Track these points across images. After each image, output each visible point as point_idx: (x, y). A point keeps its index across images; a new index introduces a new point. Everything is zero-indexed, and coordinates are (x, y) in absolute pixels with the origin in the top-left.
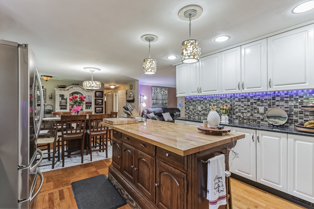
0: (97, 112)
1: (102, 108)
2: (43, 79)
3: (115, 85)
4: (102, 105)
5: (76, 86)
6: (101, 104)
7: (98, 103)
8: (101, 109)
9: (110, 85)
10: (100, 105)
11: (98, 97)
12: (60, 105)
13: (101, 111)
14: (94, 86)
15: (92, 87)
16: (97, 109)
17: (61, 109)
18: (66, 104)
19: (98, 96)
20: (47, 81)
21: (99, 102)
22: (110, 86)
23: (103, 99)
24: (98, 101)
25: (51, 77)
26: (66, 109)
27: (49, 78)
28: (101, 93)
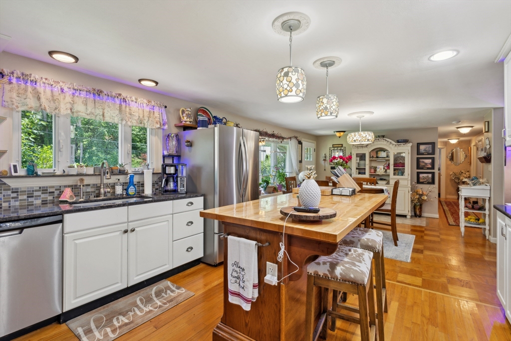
0: (421, 180)
1: (433, 174)
2: (336, 135)
3: (472, 127)
4: (433, 168)
5: (378, 139)
6: (430, 166)
7: (423, 164)
8: (430, 175)
9: (457, 128)
10: (428, 168)
11: (423, 154)
12: (357, 169)
13: (430, 181)
14: (357, 140)
15: (355, 141)
16: (421, 175)
17: (359, 173)
18: (365, 166)
19: (424, 152)
20: (340, 137)
21: (426, 164)
22: (459, 129)
23: (434, 158)
24: (423, 162)
25: (344, 132)
26: (365, 173)
27: (342, 133)
28: (431, 146)
